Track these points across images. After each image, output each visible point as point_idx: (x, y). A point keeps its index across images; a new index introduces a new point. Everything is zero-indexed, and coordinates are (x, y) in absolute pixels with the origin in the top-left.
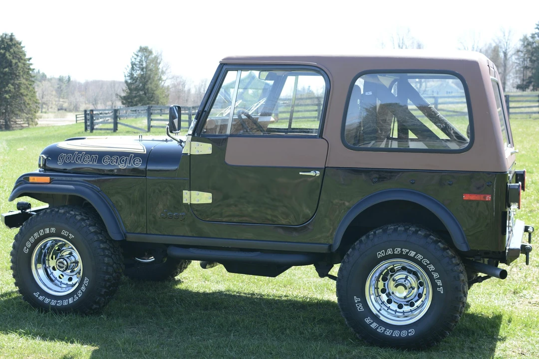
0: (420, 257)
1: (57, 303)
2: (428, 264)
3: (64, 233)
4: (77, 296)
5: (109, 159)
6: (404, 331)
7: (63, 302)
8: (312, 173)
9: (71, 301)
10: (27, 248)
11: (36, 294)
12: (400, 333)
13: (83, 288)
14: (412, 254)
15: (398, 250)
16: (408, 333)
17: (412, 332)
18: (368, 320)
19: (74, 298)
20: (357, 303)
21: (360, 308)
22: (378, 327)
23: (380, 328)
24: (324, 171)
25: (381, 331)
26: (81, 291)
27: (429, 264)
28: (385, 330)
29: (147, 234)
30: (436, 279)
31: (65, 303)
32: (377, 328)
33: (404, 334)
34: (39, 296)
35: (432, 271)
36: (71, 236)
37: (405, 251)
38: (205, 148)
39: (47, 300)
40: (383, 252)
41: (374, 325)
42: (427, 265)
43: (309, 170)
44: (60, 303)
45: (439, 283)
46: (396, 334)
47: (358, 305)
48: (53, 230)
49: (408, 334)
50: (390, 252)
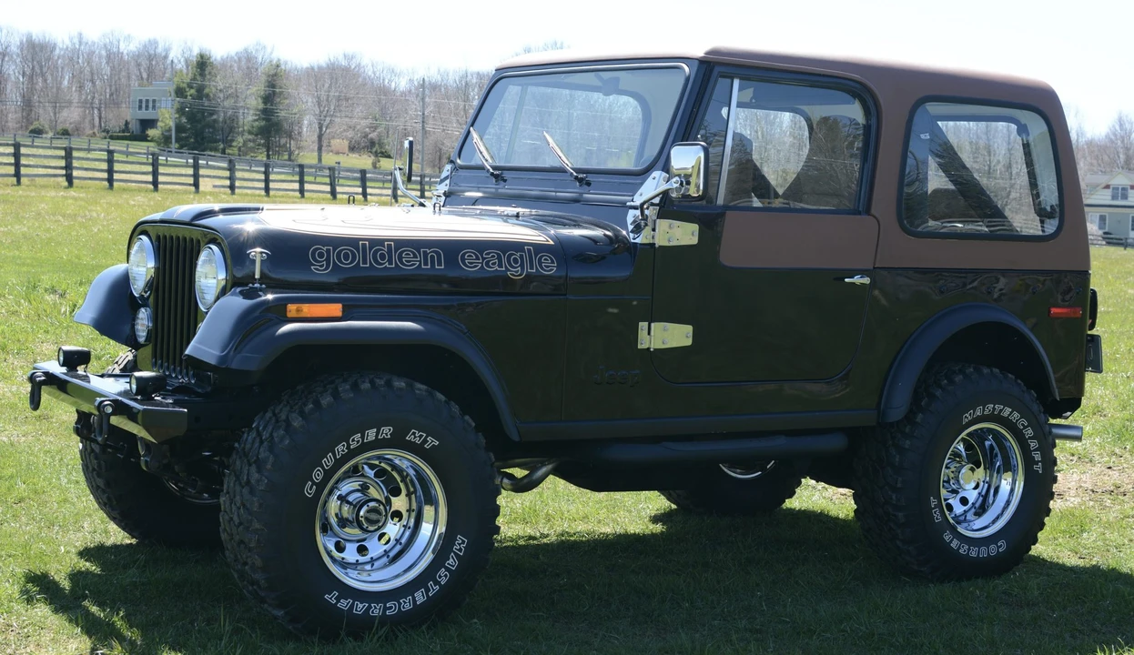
3: (415, 436)
4: (437, 583)
6: (992, 546)
7: (400, 604)
8: (857, 280)
9: (420, 597)
10: (314, 483)
11: (331, 598)
13: (452, 562)
16: (999, 547)
19: (427, 590)
26: (447, 569)
28: (969, 549)
31: (407, 604)
33: (993, 550)
34: (338, 599)
39: (360, 606)
44: (393, 608)
45: (1037, 457)
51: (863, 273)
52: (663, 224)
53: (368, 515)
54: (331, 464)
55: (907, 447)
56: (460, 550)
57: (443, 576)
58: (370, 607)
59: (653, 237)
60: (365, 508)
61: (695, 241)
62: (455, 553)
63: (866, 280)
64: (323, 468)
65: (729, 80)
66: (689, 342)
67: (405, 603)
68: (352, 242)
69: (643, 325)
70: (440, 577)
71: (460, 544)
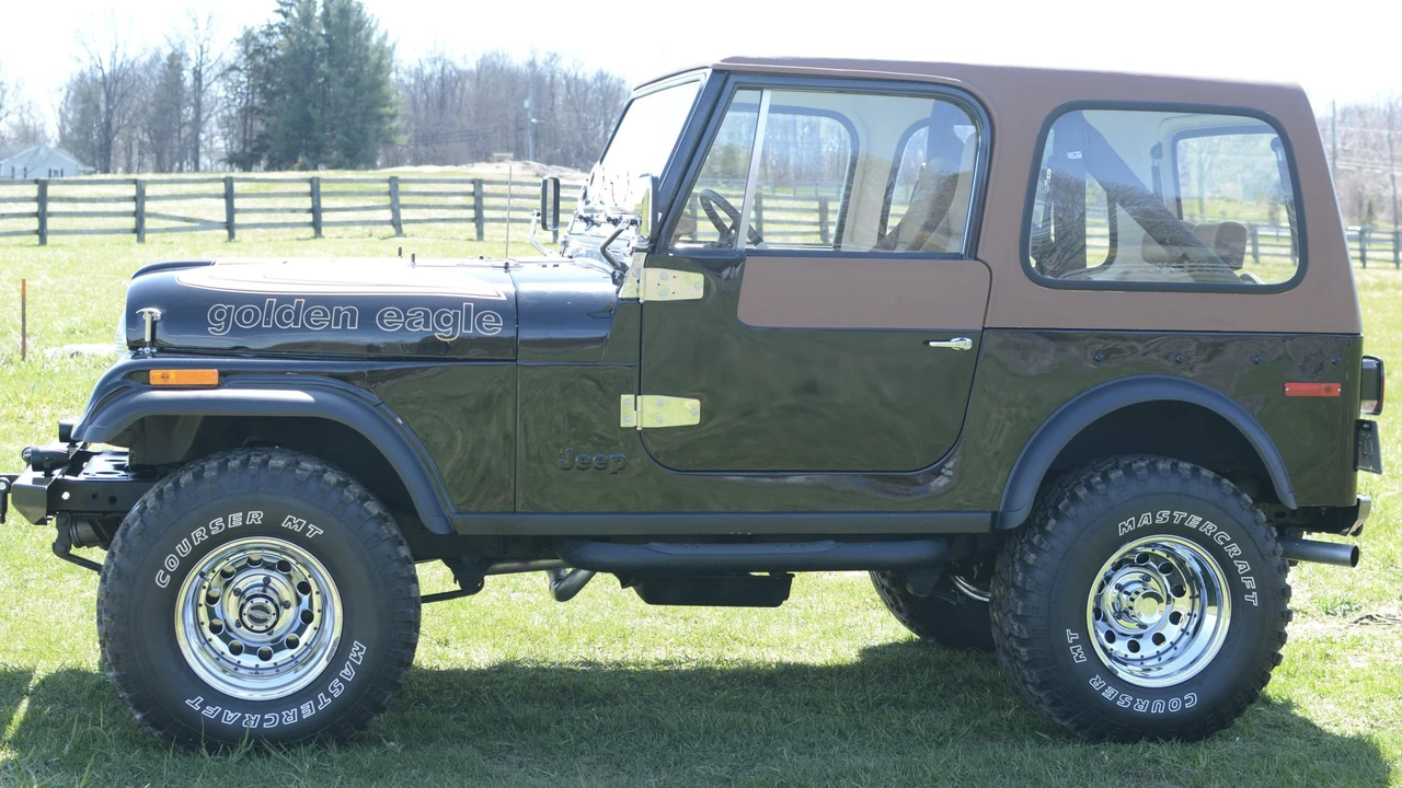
0: (1210, 527)
1: (263, 720)
2: (1227, 543)
3: (292, 523)
4: (328, 695)
5: (399, 317)
6: (1174, 700)
7: (281, 717)
8: (955, 344)
9: (307, 710)
10: (167, 572)
11: (194, 704)
12: (1167, 705)
13: (348, 672)
14: (1195, 521)
15: (1164, 515)
16: (1184, 702)
17: (1192, 700)
18: (1096, 683)
19: (317, 703)
20: (1072, 645)
21: (1079, 655)
22: (1119, 695)
23: (1123, 698)
24: (979, 337)
25: (1126, 703)
26: (341, 680)
27: (1230, 543)
28: (1134, 702)
29: (515, 512)
30: (1243, 575)
31: (290, 717)
32: (1117, 698)
33: (1175, 705)
34: (203, 706)
35: (1235, 558)
36: (314, 531)
37: (1179, 515)
38: (687, 286)
39: (231, 715)
40: (1131, 523)
41: (1109, 693)
42: (1225, 545)
43: (947, 335)
44: (272, 721)
45: (1250, 583)
46: (1158, 707)
47: (1075, 650)
48: (256, 516)
49: (1183, 705)
50: (1145, 520)
51: (962, 334)
52: (654, 274)
53: (253, 612)
54: (188, 551)
55: (1031, 562)
56: (357, 658)
57: (337, 688)
58: (243, 717)
59: (638, 290)
60: (249, 605)
61: (699, 294)
62: (352, 662)
63: (967, 344)
64: (177, 554)
65: (758, 93)
66: (696, 420)
67: (288, 715)
68: (258, 299)
69: (627, 399)
70: (333, 688)
71: (357, 652)
